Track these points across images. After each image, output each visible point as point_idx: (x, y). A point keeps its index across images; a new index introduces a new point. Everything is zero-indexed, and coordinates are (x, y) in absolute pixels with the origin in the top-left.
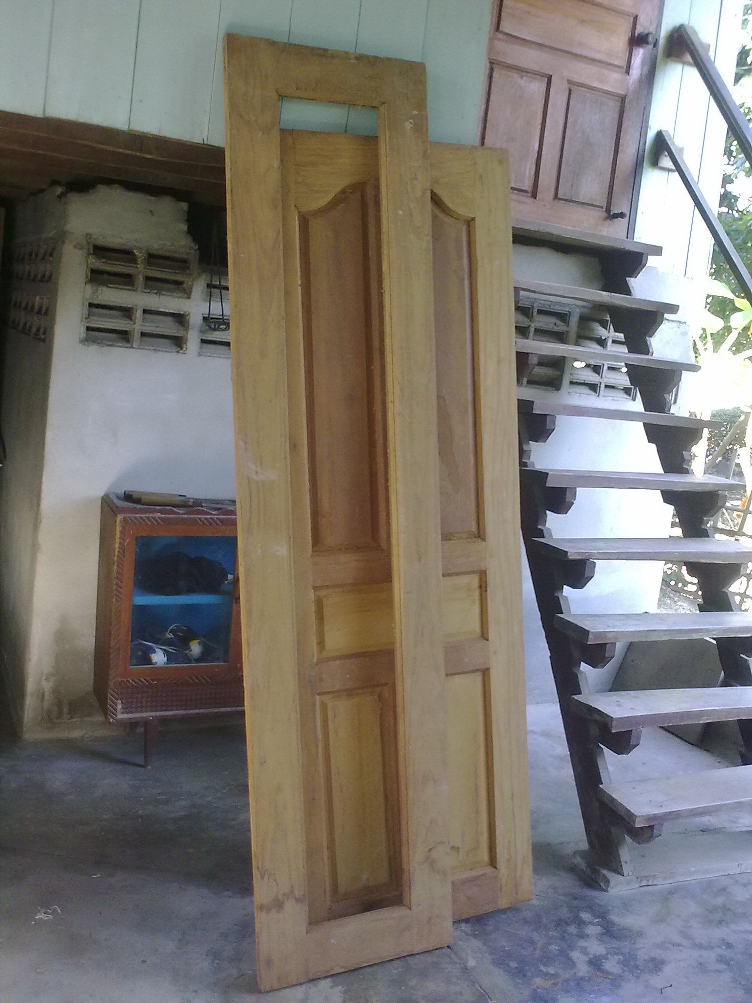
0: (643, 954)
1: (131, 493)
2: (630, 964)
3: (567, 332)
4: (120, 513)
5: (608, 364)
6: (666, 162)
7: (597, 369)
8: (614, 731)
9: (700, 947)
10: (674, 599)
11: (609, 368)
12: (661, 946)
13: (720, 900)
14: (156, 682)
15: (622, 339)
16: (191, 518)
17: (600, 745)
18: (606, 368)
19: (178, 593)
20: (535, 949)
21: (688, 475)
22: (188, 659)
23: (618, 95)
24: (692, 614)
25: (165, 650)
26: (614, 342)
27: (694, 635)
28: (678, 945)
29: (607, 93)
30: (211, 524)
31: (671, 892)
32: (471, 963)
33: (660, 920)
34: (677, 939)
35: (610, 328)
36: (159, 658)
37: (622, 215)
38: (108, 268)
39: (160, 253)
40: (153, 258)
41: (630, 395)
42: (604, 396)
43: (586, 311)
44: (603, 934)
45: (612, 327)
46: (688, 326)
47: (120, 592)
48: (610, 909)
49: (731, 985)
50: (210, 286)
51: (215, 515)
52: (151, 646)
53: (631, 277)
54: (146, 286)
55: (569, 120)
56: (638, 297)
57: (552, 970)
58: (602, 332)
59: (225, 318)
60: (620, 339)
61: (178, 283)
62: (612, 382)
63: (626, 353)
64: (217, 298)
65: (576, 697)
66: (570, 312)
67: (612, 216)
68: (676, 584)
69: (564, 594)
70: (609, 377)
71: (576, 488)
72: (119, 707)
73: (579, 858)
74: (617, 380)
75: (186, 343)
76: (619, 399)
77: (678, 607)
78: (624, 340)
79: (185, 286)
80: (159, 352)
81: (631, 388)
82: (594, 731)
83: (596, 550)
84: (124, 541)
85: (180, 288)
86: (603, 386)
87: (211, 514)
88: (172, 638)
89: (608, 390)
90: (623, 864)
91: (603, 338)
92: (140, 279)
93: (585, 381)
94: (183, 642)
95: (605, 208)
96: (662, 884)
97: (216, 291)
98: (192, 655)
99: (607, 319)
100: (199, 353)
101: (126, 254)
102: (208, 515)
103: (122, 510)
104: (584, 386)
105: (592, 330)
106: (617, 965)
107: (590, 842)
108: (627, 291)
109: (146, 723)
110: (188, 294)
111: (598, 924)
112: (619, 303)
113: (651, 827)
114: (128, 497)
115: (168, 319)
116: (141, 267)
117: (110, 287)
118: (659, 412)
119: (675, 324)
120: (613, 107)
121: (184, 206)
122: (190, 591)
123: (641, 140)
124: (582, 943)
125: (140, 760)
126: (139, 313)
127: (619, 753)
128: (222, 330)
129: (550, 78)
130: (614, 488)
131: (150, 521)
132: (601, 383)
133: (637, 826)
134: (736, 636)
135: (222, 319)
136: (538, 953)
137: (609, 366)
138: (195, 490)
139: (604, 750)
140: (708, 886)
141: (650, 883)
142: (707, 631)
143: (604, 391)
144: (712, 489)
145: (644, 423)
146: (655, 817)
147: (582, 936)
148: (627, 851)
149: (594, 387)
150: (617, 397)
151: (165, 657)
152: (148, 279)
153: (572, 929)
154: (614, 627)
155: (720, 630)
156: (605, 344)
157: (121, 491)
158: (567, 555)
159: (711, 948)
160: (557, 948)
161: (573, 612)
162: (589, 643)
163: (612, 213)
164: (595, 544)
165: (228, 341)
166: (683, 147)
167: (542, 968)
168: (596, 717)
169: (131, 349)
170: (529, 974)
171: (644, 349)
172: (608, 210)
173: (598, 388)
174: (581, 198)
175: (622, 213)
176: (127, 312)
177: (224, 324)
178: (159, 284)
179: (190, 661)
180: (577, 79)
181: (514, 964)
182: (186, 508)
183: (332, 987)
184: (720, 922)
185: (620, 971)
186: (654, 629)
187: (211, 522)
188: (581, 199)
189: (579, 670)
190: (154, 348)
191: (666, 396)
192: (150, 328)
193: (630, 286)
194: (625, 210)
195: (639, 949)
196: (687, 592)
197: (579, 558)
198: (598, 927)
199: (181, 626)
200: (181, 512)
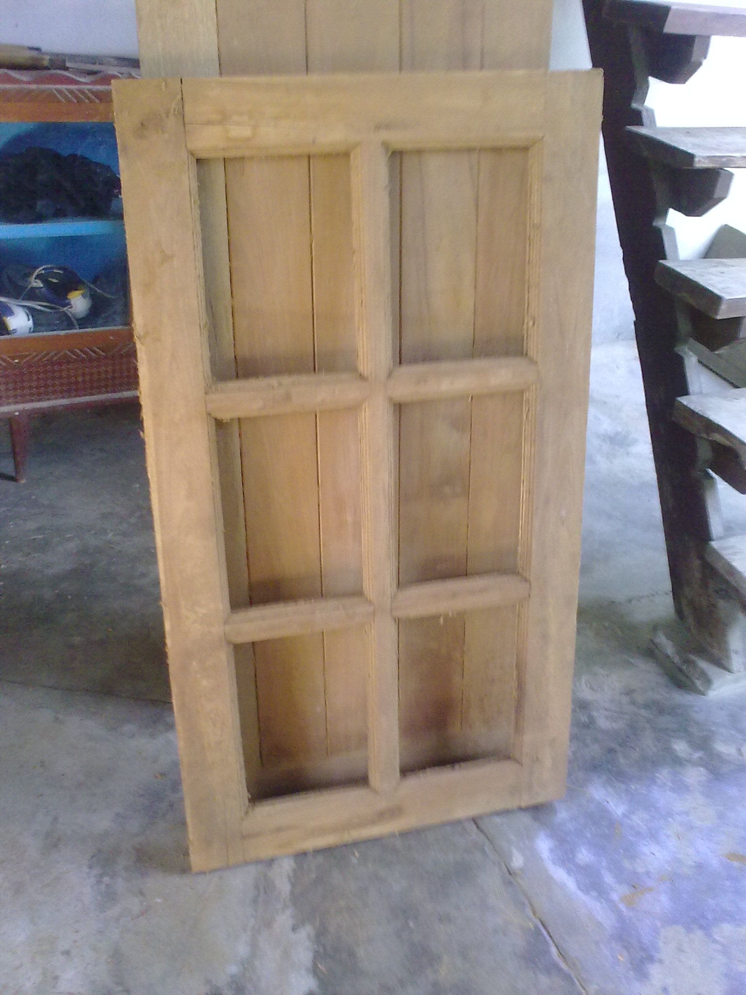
14: (17, 361)
16: (43, 91)
17: (710, 471)
19: (39, 218)
22: (68, 322)
25: (29, 308)
30: (79, 101)
36: (19, 322)
44: (709, 782)
51: (85, 84)
52: (5, 303)
65: (680, 400)
69: (668, 223)
71: (708, 37)
82: (705, 452)
87: (77, 83)
88: (39, 288)
90: (733, 655)
98: (74, 315)
102: (73, 84)
107: (679, 610)
109: (10, 421)
111: (700, 763)
122: (59, 214)
125: (7, 468)
139: (717, 481)
147: (681, 789)
151: (29, 320)
158: (694, 161)
161: (683, 255)
162: (719, 317)
179: (70, 326)
182: (35, 72)
187: (79, 97)
197: (710, 165)
198: (702, 769)
199: (54, 268)
200: (25, 79)
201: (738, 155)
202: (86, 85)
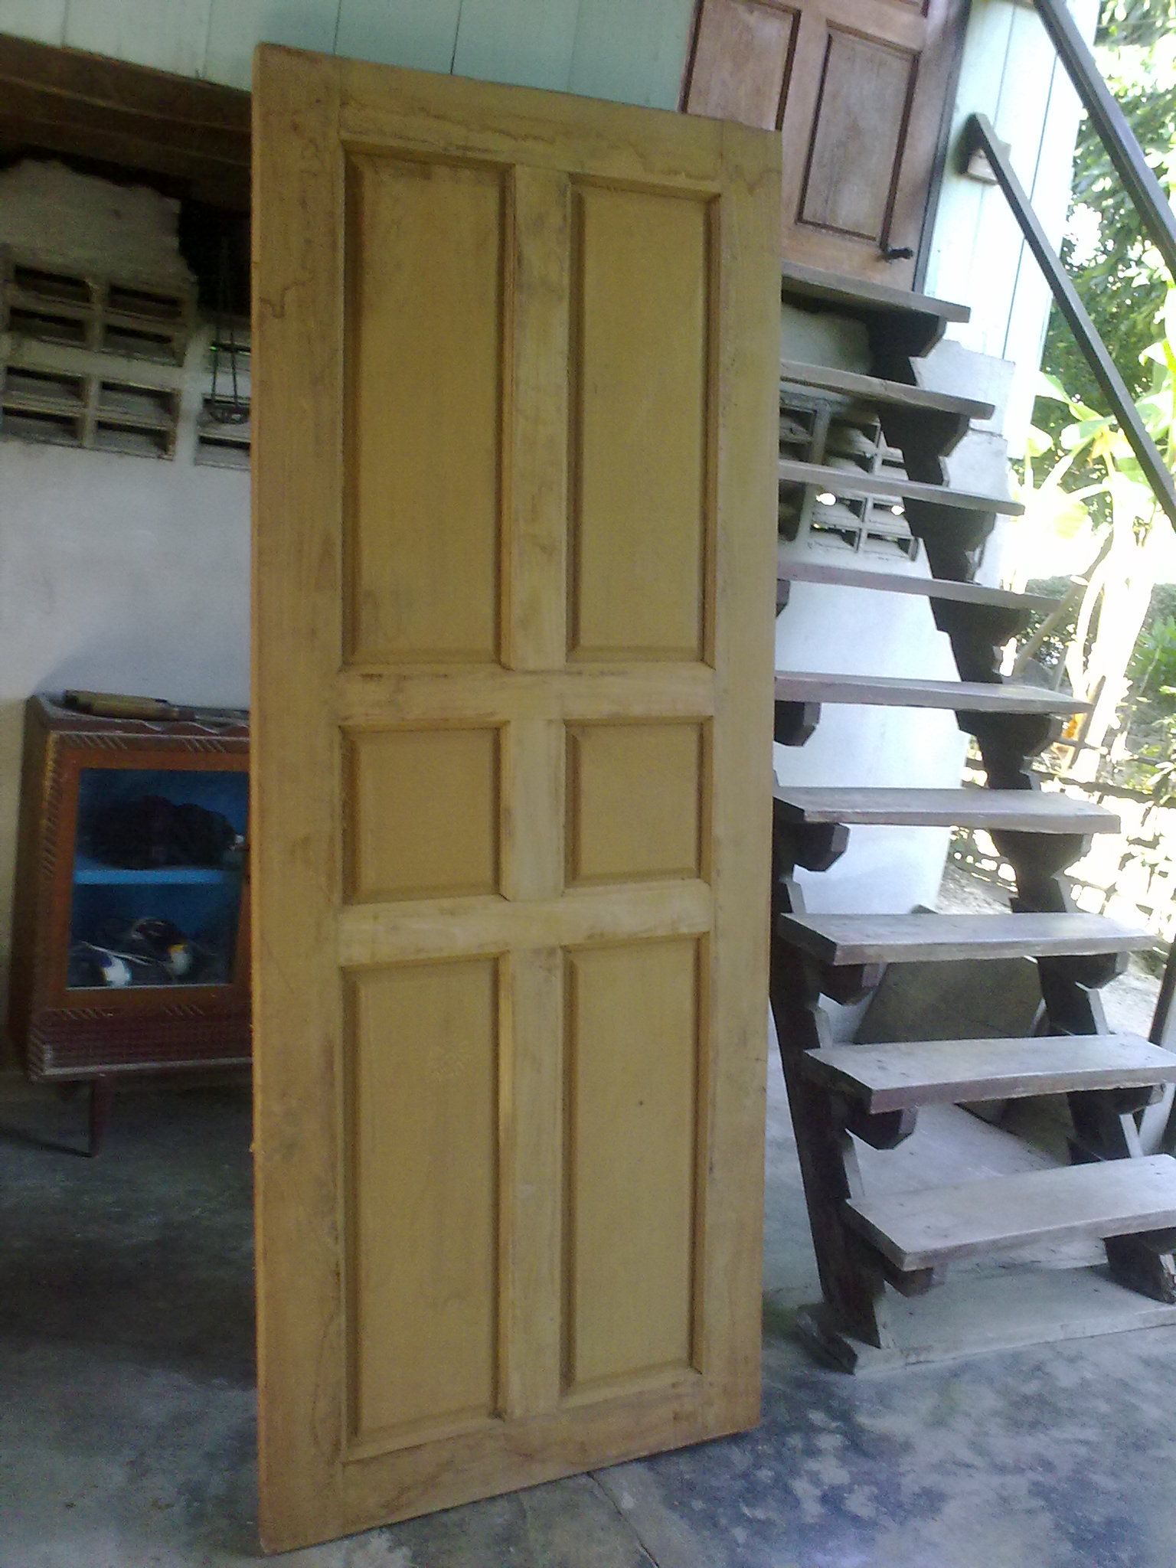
0: (910, 1484)
1: (77, 694)
2: (889, 1500)
3: (810, 443)
4: (55, 729)
5: (874, 499)
6: (981, 167)
7: (855, 507)
8: (873, 1112)
9: (1001, 1469)
10: (959, 882)
11: (876, 506)
12: (938, 1467)
13: (1032, 1388)
14: (111, 1015)
15: (898, 458)
16: (173, 740)
17: (849, 1132)
18: (870, 505)
19: (149, 864)
20: (734, 1477)
21: (1000, 685)
22: (167, 976)
23: (905, 51)
24: (1003, 915)
25: (128, 961)
26: (885, 463)
27: (1007, 952)
28: (968, 1466)
29: (888, 44)
30: (207, 751)
31: (955, 1374)
32: (628, 1502)
33: (939, 1421)
34: (965, 1454)
35: (879, 439)
36: (117, 974)
37: (905, 253)
38: (42, 308)
39: (133, 286)
40: (119, 295)
41: (907, 552)
42: (866, 552)
43: (843, 410)
44: (846, 1448)
45: (882, 438)
46: (1005, 440)
47: (51, 863)
48: (857, 1403)
49: (1052, 1534)
50: (217, 347)
51: (213, 735)
52: (103, 953)
53: (918, 354)
54: (106, 343)
55: (827, 87)
56: (927, 389)
57: (759, 1514)
58: (865, 446)
59: (240, 401)
60: (896, 457)
61: (162, 340)
62: (878, 528)
63: (906, 481)
64: (227, 367)
65: (811, 1053)
66: (815, 411)
67: (889, 254)
68: (964, 857)
69: (795, 880)
70: (874, 521)
71: (819, 704)
72: (48, 1055)
73: (808, 1318)
74: (888, 527)
75: (173, 443)
76: (890, 557)
77: (966, 895)
78: (902, 461)
79: (174, 344)
80: (126, 456)
81: (909, 540)
82: (839, 1109)
83: (852, 808)
84: (61, 777)
85: (167, 349)
86: (864, 535)
87: (204, 733)
88: (139, 940)
89: (872, 541)
90: (880, 1329)
91: (868, 455)
92: (96, 332)
93: (835, 526)
94: (161, 942)
95: (878, 239)
96: (941, 1359)
97: (225, 355)
98: (172, 969)
99: (875, 424)
100: (196, 460)
101: (72, 285)
102: (202, 735)
103: (58, 724)
104: (832, 535)
105: (850, 442)
106: (869, 1503)
107: (826, 1290)
108: (910, 378)
109: (93, 1082)
110: (178, 359)
111: (838, 1431)
112: (898, 397)
113: (929, 1271)
114: (71, 701)
115: (144, 401)
116: (98, 308)
117: (42, 341)
118: (955, 580)
119: (984, 437)
120: (899, 68)
121: (174, 205)
122: (172, 862)
123: (942, 128)
124: (813, 1465)
125: (82, 1143)
126: (94, 389)
127: (877, 1146)
128: (234, 422)
129: (797, 16)
130: (882, 704)
131: (105, 743)
132: (860, 530)
133: (906, 1269)
134: (1073, 954)
135: (235, 402)
136: (738, 1484)
137: (876, 502)
138: (182, 692)
139: (855, 1142)
140: (1013, 1362)
141: (922, 1359)
142: (1027, 945)
143: (866, 543)
144: (1039, 710)
145: (931, 599)
146: (936, 1255)
147: (812, 1452)
148: (888, 1309)
149: (849, 537)
150: (886, 554)
151: (127, 972)
152: (110, 330)
153: (795, 1441)
154: (879, 936)
155: (1047, 944)
156: (870, 466)
157: (59, 688)
158: (803, 816)
159: (1019, 1470)
160: (770, 1473)
161: (809, 910)
162: (835, 964)
163: (890, 249)
164: (847, 798)
165: (248, 441)
166: (1009, 143)
167: (746, 1511)
168: (845, 1087)
169: (79, 450)
170: (724, 1522)
171: (936, 476)
172: (884, 244)
173: (857, 539)
174: (841, 222)
175: (906, 250)
176: (73, 386)
177: (237, 411)
178: (131, 341)
179: (170, 980)
180: (841, 19)
181: (698, 1505)
182: (166, 723)
183: (391, 1549)
184: (1034, 1425)
185: (873, 1514)
186: (940, 941)
187: (207, 747)
188: (840, 224)
189: (815, 1006)
190: (120, 450)
191: (968, 553)
192: (112, 414)
193: (915, 371)
194: (911, 243)
195: (902, 1474)
196: (981, 871)
197: (822, 820)
198: (838, 1436)
199: (155, 921)
200: (157, 729)
201: (849, 811)
202: (215, 735)
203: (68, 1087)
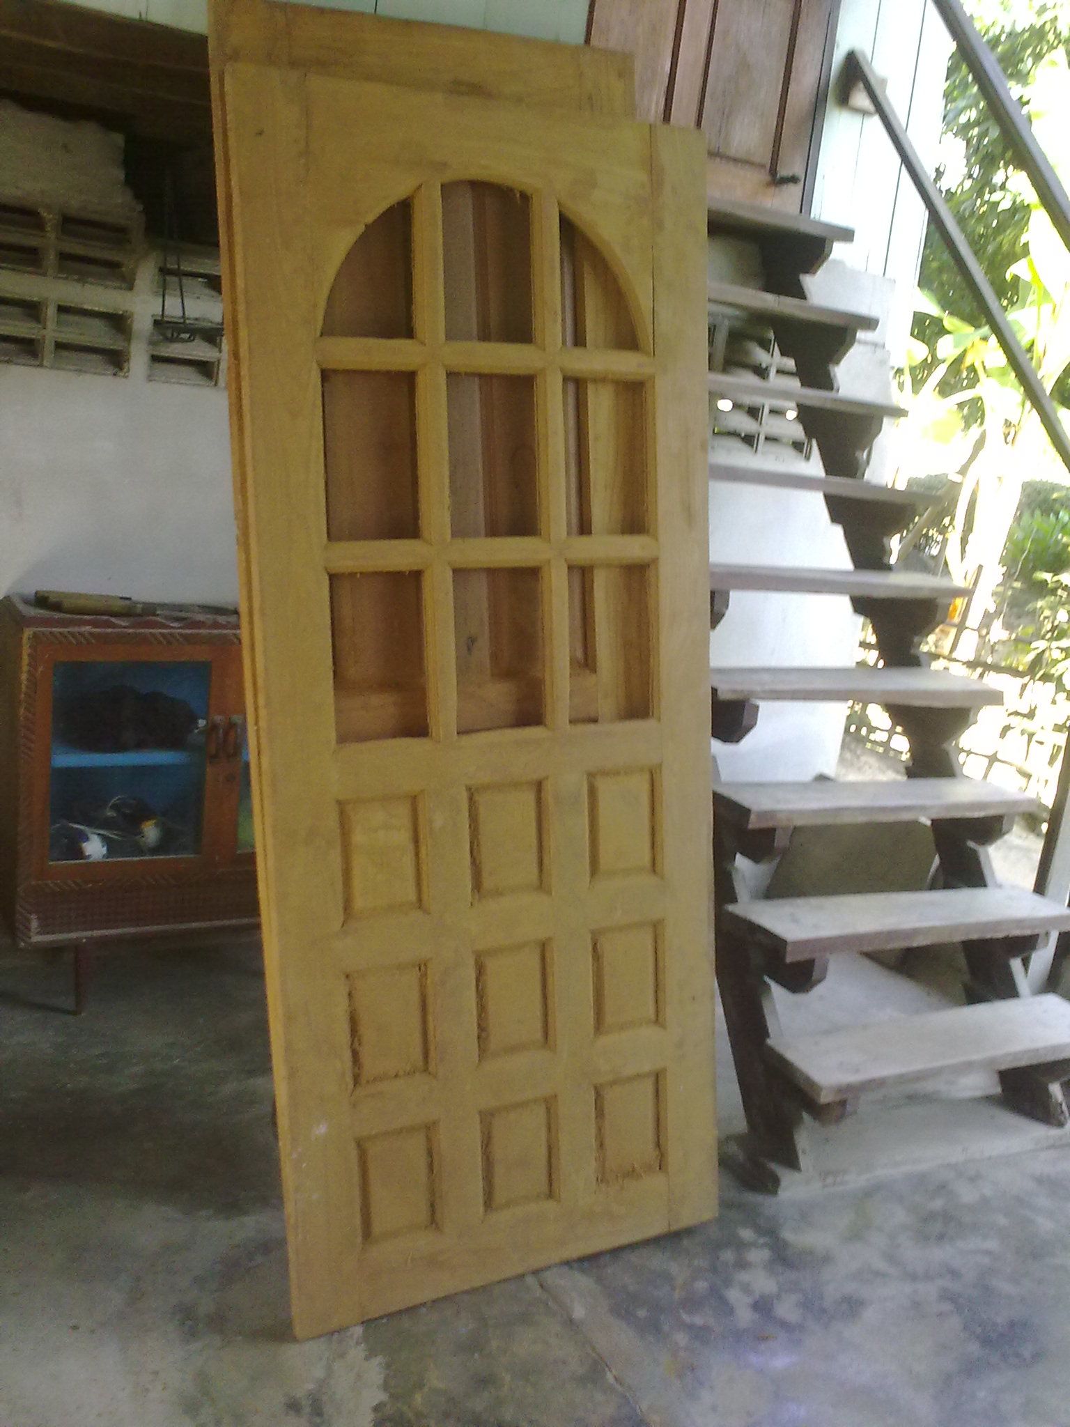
0: (832, 1292)
1: (46, 595)
2: (812, 1306)
3: (711, 354)
4: (28, 627)
5: (771, 405)
6: (860, 99)
7: (754, 412)
8: (789, 961)
9: (914, 1277)
10: (856, 752)
11: (771, 411)
12: (856, 1276)
13: (937, 1204)
14: (89, 886)
15: (792, 367)
16: (139, 634)
17: (766, 978)
18: (766, 410)
19: (120, 747)
20: (673, 1289)
21: (889, 573)
22: (139, 850)
24: (898, 782)
25: (99, 834)
26: (779, 371)
27: (903, 814)
28: (883, 1275)
30: (169, 643)
31: (868, 1193)
32: (579, 1312)
33: (855, 1235)
34: (881, 1265)
35: (773, 350)
36: (94, 848)
37: (793, 180)
39: (83, 215)
40: (71, 223)
41: (801, 453)
42: (764, 453)
43: (738, 324)
44: (773, 1261)
45: (776, 348)
46: (888, 351)
47: (30, 749)
48: (782, 1221)
49: (961, 1335)
50: (164, 271)
51: (176, 628)
52: (80, 830)
53: (807, 272)
54: (62, 268)
55: (718, 27)
56: (815, 304)
57: (698, 1320)
58: (761, 356)
59: (188, 322)
60: (789, 367)
61: (112, 265)
62: (774, 432)
63: (799, 388)
64: (175, 290)
65: (732, 908)
66: (714, 326)
67: (778, 180)
68: (859, 730)
70: (770, 425)
71: (727, 592)
72: (34, 924)
73: (735, 1146)
74: (783, 430)
75: (128, 361)
76: (784, 457)
77: (861, 764)
78: (795, 369)
79: (124, 269)
80: (84, 374)
81: (803, 442)
82: (757, 958)
83: (761, 686)
84: (36, 669)
85: (115, 272)
86: (762, 438)
88: (113, 817)
89: (769, 443)
90: (800, 1155)
91: (764, 366)
92: (51, 258)
93: (734, 429)
94: (132, 819)
95: (768, 168)
96: (856, 1181)
97: (172, 280)
98: (145, 843)
99: (770, 336)
100: (149, 376)
101: (25, 215)
102: (165, 629)
103: (32, 622)
104: (733, 438)
105: (747, 353)
106: (796, 1309)
107: (750, 1120)
108: (800, 293)
109: (76, 946)
110: (128, 283)
111: (765, 1245)
112: (790, 311)
113: (843, 1103)
114: (42, 601)
115: (97, 323)
116: (51, 235)
117: (2, 268)
118: (847, 478)
119: (870, 348)
120: (783, 8)
121: (119, 139)
122: (140, 745)
123: (824, 64)
124: (744, 1276)
125: (68, 1002)
126: (51, 311)
127: (794, 990)
128: (183, 341)
131: (75, 638)
132: (758, 433)
133: (821, 1101)
134: (964, 816)
135: (184, 323)
136: (677, 1295)
137: (772, 408)
138: (146, 589)
139: (772, 987)
140: (920, 1181)
141: (838, 1180)
142: (923, 809)
143: (764, 445)
144: (926, 596)
145: (826, 495)
146: (849, 1088)
147: (742, 1265)
148: (806, 1138)
149: (749, 440)
150: (782, 455)
151: (103, 847)
152: (64, 257)
153: (728, 1256)
154: (787, 802)
155: (939, 807)
156: (766, 375)
157: (30, 589)
158: (718, 694)
159: (928, 1277)
160: (705, 1285)
162: (750, 827)
163: (779, 176)
164: (756, 677)
165: (193, 358)
166: (885, 77)
167: (686, 1318)
168: (760, 939)
169: (39, 369)
170: (666, 1328)
171: (825, 382)
172: (773, 171)
173: (756, 441)
174: (734, 151)
175: (793, 175)
176: (32, 309)
177: (185, 330)
178: (84, 267)
179: (142, 853)
181: (642, 1313)
182: (131, 619)
183: (367, 1358)
184: (941, 1237)
185: (800, 1319)
187: (169, 639)
188: (732, 152)
189: (733, 865)
190: (77, 368)
192: (70, 336)
193: (805, 287)
194: (798, 170)
196: (874, 742)
197: (734, 698)
198: (766, 1250)
199: (128, 799)
200: (124, 624)
201: (758, 688)
203: (54, 952)
